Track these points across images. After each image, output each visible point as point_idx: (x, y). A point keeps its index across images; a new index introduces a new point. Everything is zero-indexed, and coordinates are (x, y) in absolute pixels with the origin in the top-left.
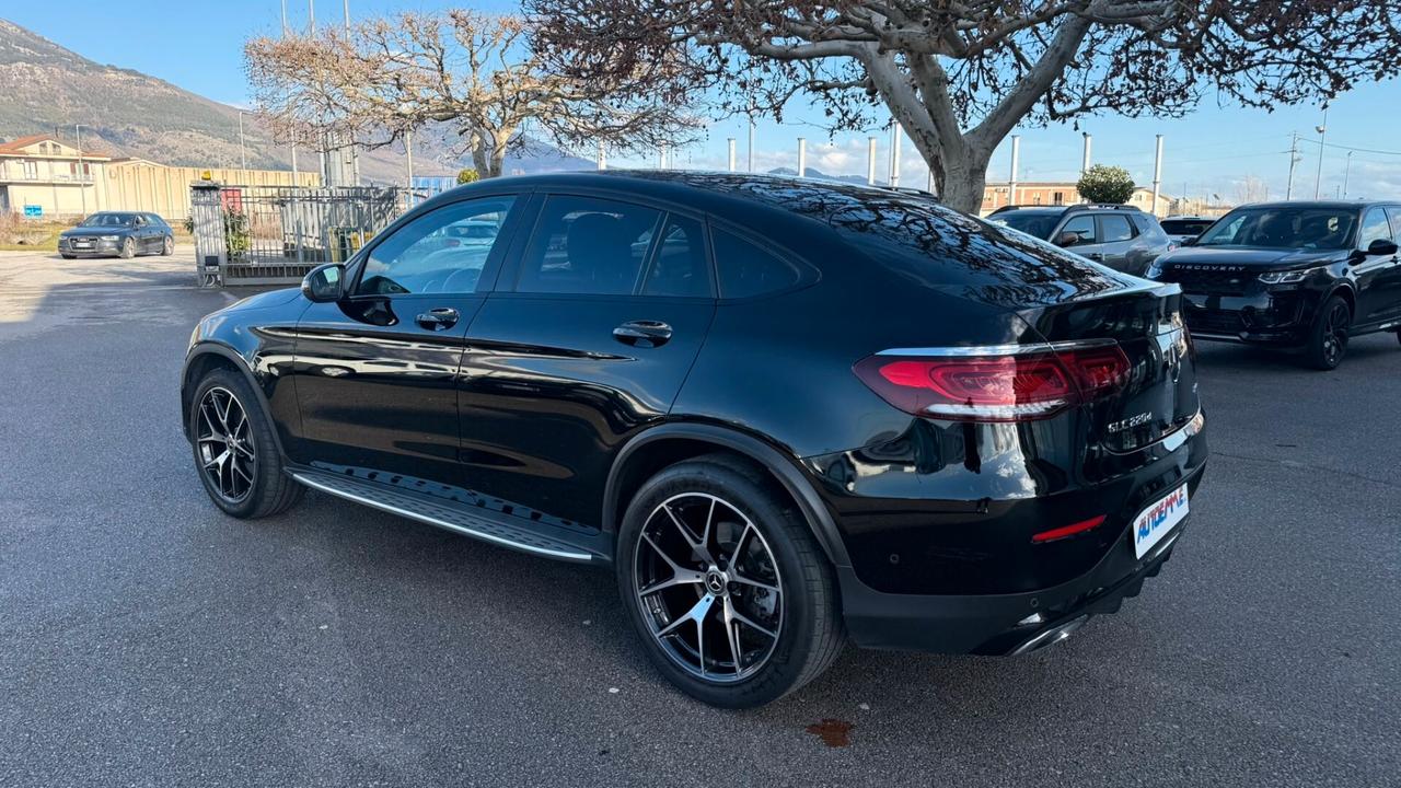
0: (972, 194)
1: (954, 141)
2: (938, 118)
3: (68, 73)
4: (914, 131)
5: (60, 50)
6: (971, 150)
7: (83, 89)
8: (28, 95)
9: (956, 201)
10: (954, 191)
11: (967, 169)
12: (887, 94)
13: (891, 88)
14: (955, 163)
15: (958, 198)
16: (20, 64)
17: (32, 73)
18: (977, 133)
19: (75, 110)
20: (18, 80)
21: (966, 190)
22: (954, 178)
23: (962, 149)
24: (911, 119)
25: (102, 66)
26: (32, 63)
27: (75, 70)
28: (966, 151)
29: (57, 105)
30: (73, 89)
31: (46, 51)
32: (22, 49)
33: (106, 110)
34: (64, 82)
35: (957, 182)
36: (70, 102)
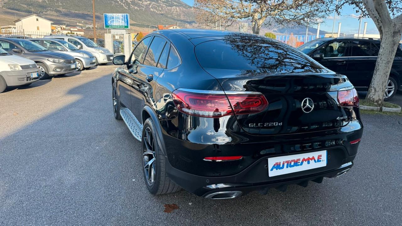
0: (393, 41)
1: (387, 20)
2: (380, 12)
3: (184, 9)
4: (374, 18)
5: (183, 3)
6: (395, 24)
7: (187, 13)
8: (175, 15)
9: (386, 43)
10: (386, 40)
11: (392, 31)
12: (365, 4)
13: (367, 2)
14: (387, 29)
15: (387, 43)
16: (174, 7)
17: (176, 9)
18: (399, 18)
19: (184, 18)
20: (173, 11)
21: (391, 39)
22: (386, 35)
23: (391, 24)
24: (373, 13)
25: (191, 7)
26: (176, 6)
27: (185, 8)
28: (392, 25)
29: (180, 17)
30: (184, 13)
31: (180, 3)
32: (175, 3)
33: (191, 18)
34: (183, 11)
35: (387, 36)
36: (184, 16)
